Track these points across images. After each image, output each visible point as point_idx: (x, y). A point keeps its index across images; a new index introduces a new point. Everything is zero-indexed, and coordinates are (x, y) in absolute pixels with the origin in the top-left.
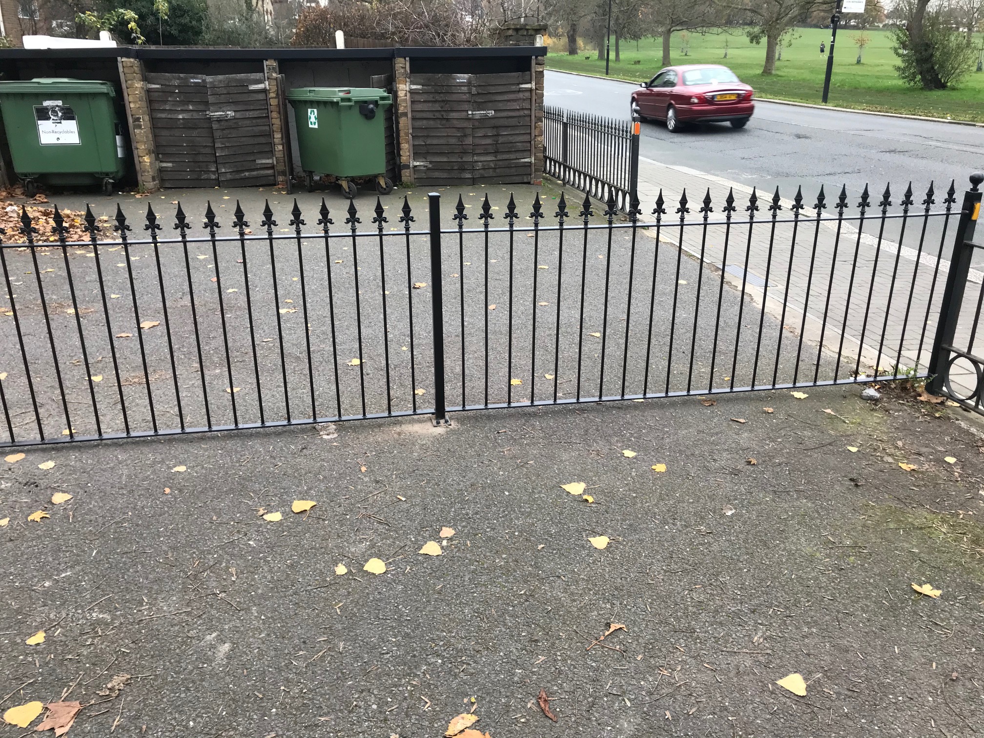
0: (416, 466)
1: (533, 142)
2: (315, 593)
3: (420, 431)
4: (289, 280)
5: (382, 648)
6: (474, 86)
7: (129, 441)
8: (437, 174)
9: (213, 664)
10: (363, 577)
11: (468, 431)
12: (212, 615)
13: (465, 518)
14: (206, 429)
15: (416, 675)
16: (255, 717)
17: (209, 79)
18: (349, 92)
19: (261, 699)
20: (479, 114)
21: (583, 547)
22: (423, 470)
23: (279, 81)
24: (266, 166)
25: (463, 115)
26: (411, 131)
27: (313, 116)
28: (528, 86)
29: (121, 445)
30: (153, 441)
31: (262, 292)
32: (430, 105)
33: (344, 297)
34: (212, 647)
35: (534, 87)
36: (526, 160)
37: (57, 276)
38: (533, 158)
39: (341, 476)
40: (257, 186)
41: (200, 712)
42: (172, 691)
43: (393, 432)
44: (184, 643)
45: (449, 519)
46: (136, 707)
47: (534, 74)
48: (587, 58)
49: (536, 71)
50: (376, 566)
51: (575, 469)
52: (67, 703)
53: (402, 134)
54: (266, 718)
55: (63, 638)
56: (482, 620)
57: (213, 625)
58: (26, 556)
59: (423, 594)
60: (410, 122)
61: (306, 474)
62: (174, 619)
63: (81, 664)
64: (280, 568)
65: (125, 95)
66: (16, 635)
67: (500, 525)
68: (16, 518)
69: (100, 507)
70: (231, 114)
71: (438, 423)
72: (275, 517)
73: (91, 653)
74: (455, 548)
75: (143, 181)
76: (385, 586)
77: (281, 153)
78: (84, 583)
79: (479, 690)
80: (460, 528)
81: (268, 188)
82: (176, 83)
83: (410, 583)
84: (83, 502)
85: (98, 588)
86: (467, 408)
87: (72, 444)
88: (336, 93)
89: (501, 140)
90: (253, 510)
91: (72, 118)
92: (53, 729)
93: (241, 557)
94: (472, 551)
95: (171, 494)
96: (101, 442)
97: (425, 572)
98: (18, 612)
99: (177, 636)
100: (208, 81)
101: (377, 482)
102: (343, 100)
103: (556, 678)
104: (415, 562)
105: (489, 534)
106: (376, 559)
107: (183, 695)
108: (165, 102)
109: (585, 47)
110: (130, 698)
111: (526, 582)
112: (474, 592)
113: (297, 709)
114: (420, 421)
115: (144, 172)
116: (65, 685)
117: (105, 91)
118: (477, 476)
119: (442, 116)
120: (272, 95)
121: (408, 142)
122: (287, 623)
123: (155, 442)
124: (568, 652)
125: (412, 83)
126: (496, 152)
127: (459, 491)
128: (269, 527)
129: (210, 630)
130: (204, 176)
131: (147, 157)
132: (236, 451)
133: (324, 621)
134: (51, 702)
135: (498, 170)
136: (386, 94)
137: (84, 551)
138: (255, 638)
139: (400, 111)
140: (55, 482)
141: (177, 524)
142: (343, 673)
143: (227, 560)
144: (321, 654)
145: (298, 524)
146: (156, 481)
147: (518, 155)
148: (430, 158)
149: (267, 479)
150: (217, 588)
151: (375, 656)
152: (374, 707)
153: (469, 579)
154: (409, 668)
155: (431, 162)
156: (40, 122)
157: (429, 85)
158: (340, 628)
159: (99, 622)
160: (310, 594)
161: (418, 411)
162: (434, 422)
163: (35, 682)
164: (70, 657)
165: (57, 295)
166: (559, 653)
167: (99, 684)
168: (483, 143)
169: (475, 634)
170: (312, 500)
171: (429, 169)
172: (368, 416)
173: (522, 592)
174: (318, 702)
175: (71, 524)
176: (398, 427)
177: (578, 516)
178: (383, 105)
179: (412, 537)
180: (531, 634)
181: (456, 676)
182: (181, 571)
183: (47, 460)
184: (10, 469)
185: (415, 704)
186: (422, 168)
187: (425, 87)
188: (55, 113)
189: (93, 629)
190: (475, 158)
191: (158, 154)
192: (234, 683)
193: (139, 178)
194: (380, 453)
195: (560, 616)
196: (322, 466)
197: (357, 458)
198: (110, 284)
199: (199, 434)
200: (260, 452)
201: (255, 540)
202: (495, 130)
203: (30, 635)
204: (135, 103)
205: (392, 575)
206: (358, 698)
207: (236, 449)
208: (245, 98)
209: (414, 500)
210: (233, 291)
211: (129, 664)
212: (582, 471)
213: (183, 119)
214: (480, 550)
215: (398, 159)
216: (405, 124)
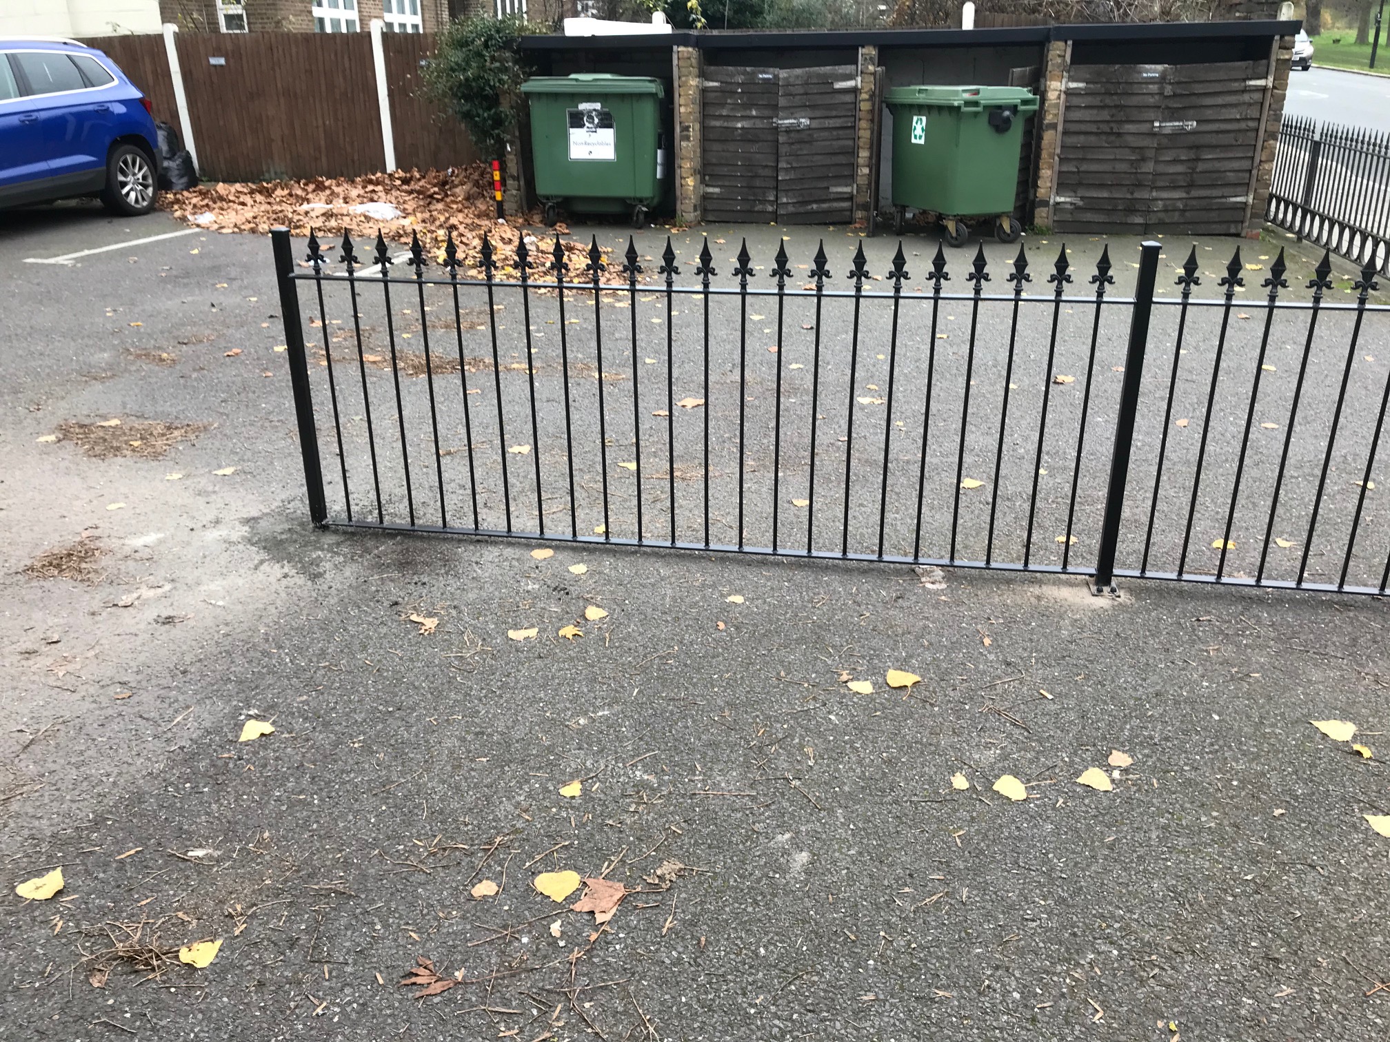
0: (1066, 650)
1: (1254, 172)
2: (923, 807)
3: (1071, 599)
4: (874, 357)
5: (1025, 911)
6: (1170, 83)
7: (673, 553)
8: (1089, 216)
9: (787, 877)
10: (992, 799)
11: (1148, 611)
12: (783, 808)
13: (1147, 742)
14: (770, 551)
15: (1078, 964)
16: (846, 964)
17: (783, 74)
18: (977, 92)
19: (853, 941)
20: (1171, 126)
21: (1354, 826)
22: (1078, 658)
23: (878, 77)
24: (842, 196)
25: (1144, 128)
26: (1058, 151)
27: (919, 128)
28: (1261, 82)
29: (663, 557)
30: (701, 557)
31: (834, 374)
32: (1095, 112)
33: (949, 388)
34: (785, 853)
35: (1270, 85)
36: (1239, 199)
37: (582, 329)
38: (1252, 197)
39: (955, 646)
40: (825, 224)
41: (772, 938)
42: (736, 900)
43: (1029, 594)
44: (748, 838)
45: (1121, 740)
46: (692, 909)
47: (1273, 64)
48: (1337, 41)
49: (1278, 60)
50: (1011, 787)
51: (1336, 699)
52: (610, 883)
53: (1044, 154)
54: (861, 970)
55: (602, 796)
56: (1182, 905)
57: (785, 822)
58: (557, 681)
59: (1085, 845)
60: (1059, 136)
61: (903, 634)
62: (734, 801)
63: (624, 835)
64: (873, 761)
65: (676, 95)
66: (548, 780)
67: (1205, 763)
68: (545, 630)
69: (640, 634)
70: (805, 121)
71: (1100, 591)
72: (864, 687)
73: (635, 823)
74: (1133, 785)
75: (682, 211)
76: (1026, 819)
77: (865, 178)
78: (624, 729)
79: (1181, 1014)
80: (1140, 757)
81: (840, 227)
82: (740, 79)
83: (1064, 823)
84: (621, 624)
85: (641, 739)
86: (1148, 574)
87: (606, 548)
88: (958, 93)
89: (1201, 167)
90: (832, 673)
91: (610, 126)
92: (592, 913)
93: (820, 735)
94: (1160, 795)
95: (726, 631)
96: (639, 549)
97: (1087, 812)
98: (550, 749)
99: (739, 826)
100: (781, 76)
101: (1008, 664)
102: (967, 103)
103: (1312, 1028)
104: (1070, 794)
105: (1188, 775)
106: (1011, 777)
107: (750, 909)
108: (723, 105)
109: (1333, 23)
110: (683, 895)
111: (1254, 862)
112: (1166, 859)
113: (904, 969)
114: (1071, 585)
115: (685, 198)
116: (605, 858)
117: (654, 90)
118: (1165, 682)
119: (1112, 129)
120: (864, 96)
121: (1051, 167)
122: (886, 843)
123: (704, 558)
124: (1334, 992)
125: (1071, 79)
126: (1190, 186)
127: (1137, 699)
128: (855, 700)
129: (783, 827)
130: (759, 207)
131: (691, 178)
132: (808, 588)
133: (938, 852)
134: (589, 877)
135: (1187, 214)
136: (1030, 96)
137: (623, 687)
138: (842, 853)
139: (1046, 122)
140: (588, 592)
141: (735, 673)
142: (968, 934)
143: (801, 735)
144: (935, 898)
145: (896, 704)
146: (706, 610)
147: (1226, 191)
148: (1081, 192)
149: (851, 632)
150: (789, 771)
151: (1014, 921)
152: (1016, 995)
153: (1158, 837)
154: (1068, 950)
155: (1082, 198)
156: (572, 131)
157: (1097, 83)
158: (962, 867)
159: (643, 785)
160: (916, 808)
161: (1070, 569)
162: (1094, 588)
163: (571, 845)
164: (611, 822)
165: (582, 353)
166: (1316, 989)
167: (647, 866)
168: (1171, 171)
169: (1171, 924)
170: (914, 672)
171: (1077, 208)
172: (993, 565)
173: (1249, 877)
174: (933, 967)
175: (607, 649)
176: (1037, 587)
177: (1344, 775)
178: (1025, 111)
179: (1064, 755)
180: (1267, 947)
181: (1142, 982)
182: (741, 738)
183: (579, 563)
184: (537, 567)
185: (1079, 1009)
186: (1068, 206)
187: (1092, 86)
188: (591, 118)
189: (638, 793)
190: (1154, 194)
191: (704, 175)
192: (817, 910)
193: (679, 206)
194: (1010, 622)
195: (1317, 929)
196: (925, 627)
197: (976, 624)
198: (643, 345)
199: (760, 556)
200: (839, 593)
201: (837, 714)
202: (1194, 150)
203: (565, 784)
204: (686, 108)
205: (1036, 805)
206: (991, 975)
207: (807, 584)
208: (828, 100)
209: (1065, 701)
210: (797, 367)
211: (681, 849)
212: (1348, 703)
213: (742, 128)
214: (1174, 796)
215: (1032, 191)
216: (1051, 140)
